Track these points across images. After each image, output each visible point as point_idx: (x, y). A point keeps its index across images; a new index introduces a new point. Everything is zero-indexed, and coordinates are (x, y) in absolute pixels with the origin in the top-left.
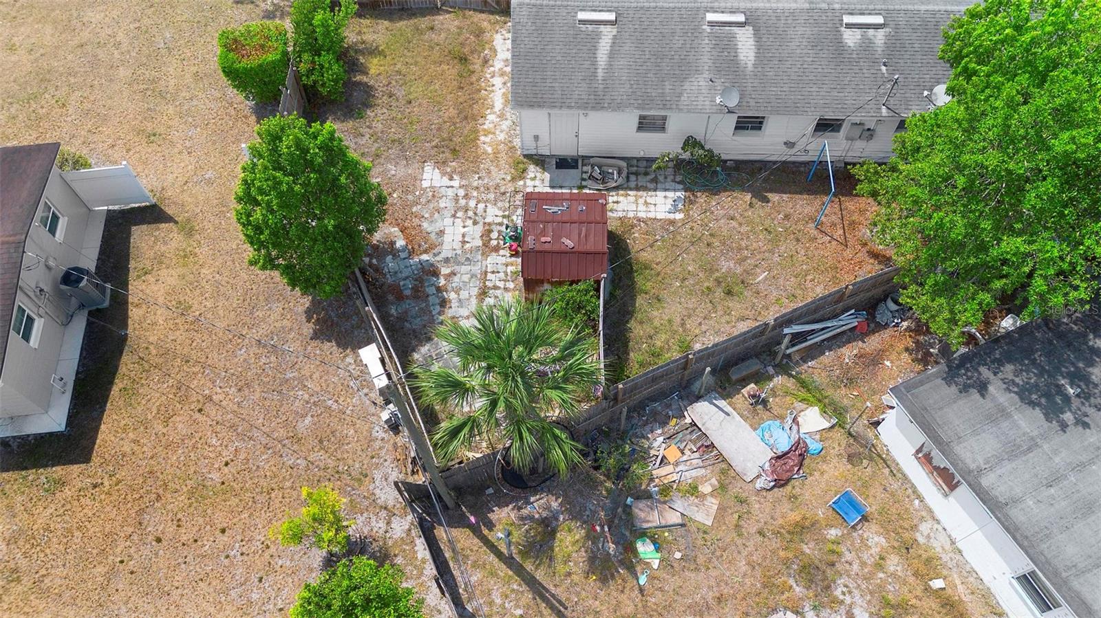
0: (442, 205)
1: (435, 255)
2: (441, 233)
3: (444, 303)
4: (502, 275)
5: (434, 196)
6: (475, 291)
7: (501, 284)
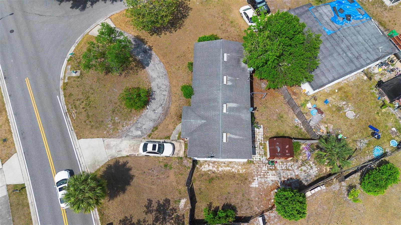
0: (263, 181)
1: (278, 182)
2: (272, 181)
3: (291, 179)
4: (282, 166)
5: (261, 183)
6: (288, 172)
7: (285, 166)
